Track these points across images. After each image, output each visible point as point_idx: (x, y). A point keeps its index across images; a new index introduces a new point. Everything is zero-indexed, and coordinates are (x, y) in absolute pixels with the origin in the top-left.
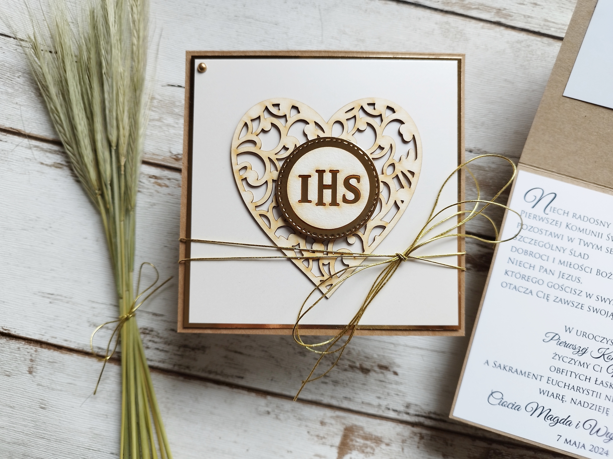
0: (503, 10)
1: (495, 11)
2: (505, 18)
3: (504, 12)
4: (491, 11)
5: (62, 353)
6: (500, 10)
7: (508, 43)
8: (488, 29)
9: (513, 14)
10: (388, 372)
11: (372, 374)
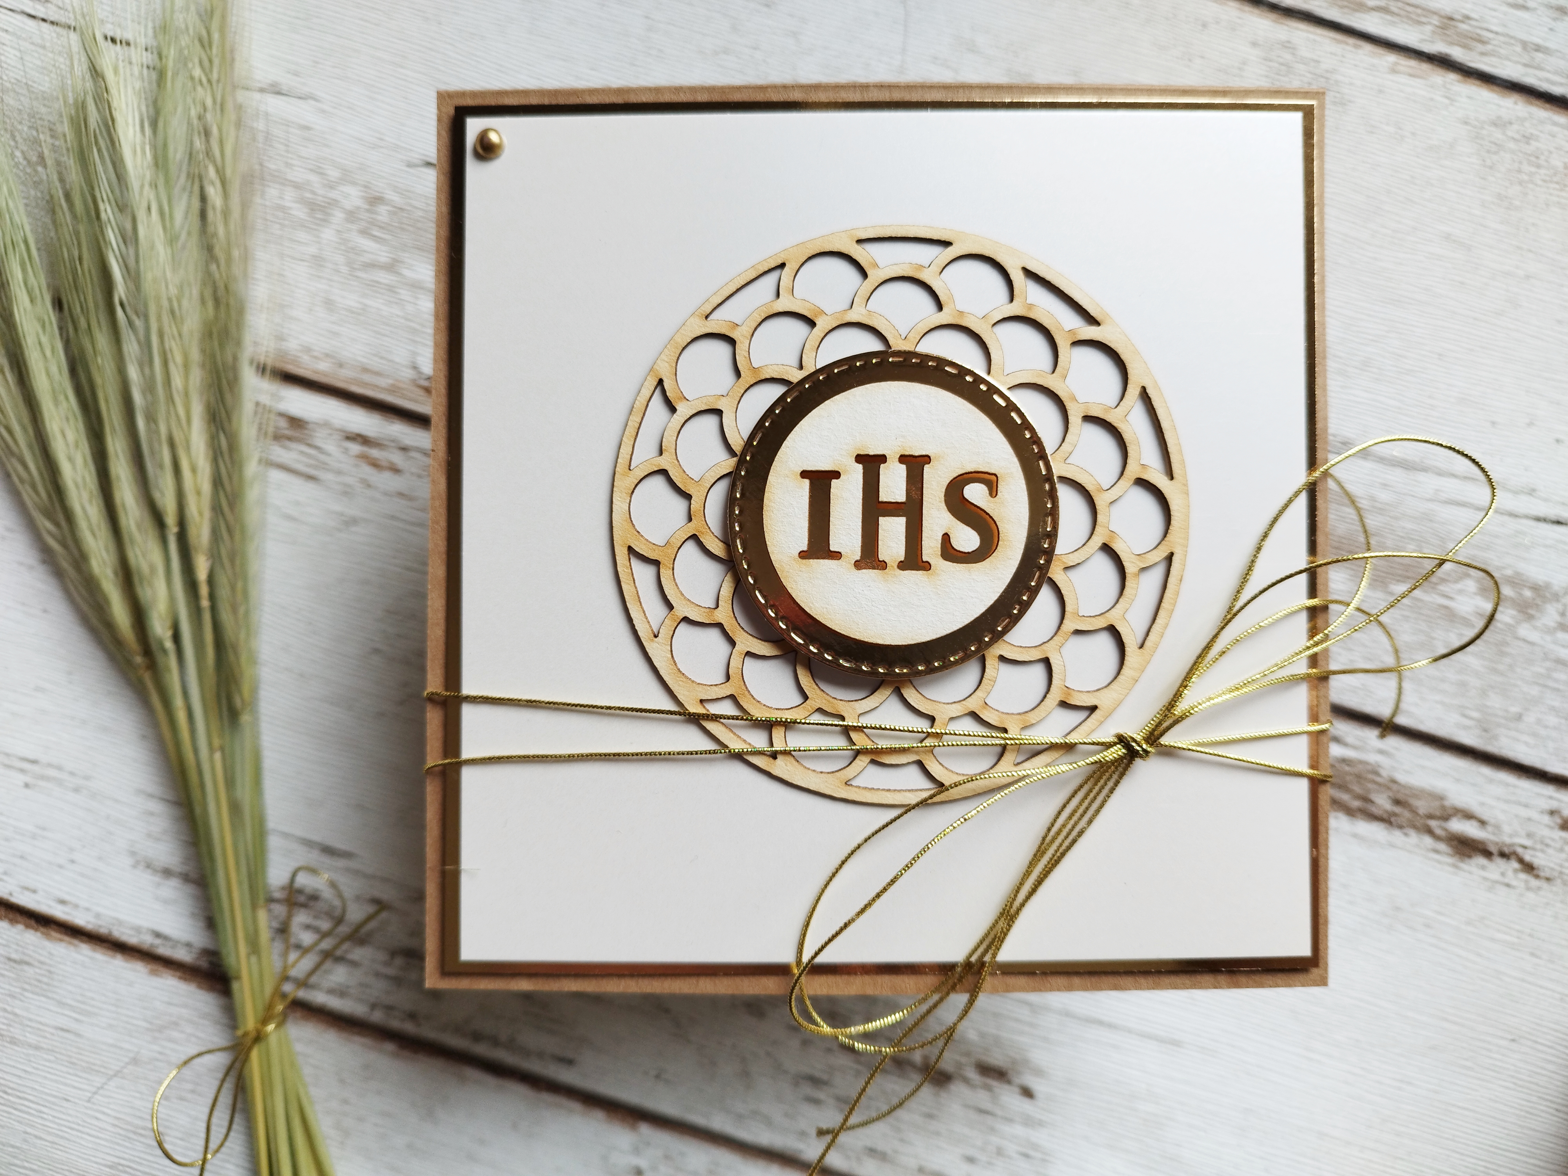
0: (1462, 22)
1: (1435, 20)
2: (1465, 46)
3: (1464, 27)
4: (1423, 19)
5: (48, 936)
6: (1451, 19)
7: (1466, 123)
8: (1411, 75)
9: (1491, 35)
10: (1006, 1086)
11: (957, 1088)
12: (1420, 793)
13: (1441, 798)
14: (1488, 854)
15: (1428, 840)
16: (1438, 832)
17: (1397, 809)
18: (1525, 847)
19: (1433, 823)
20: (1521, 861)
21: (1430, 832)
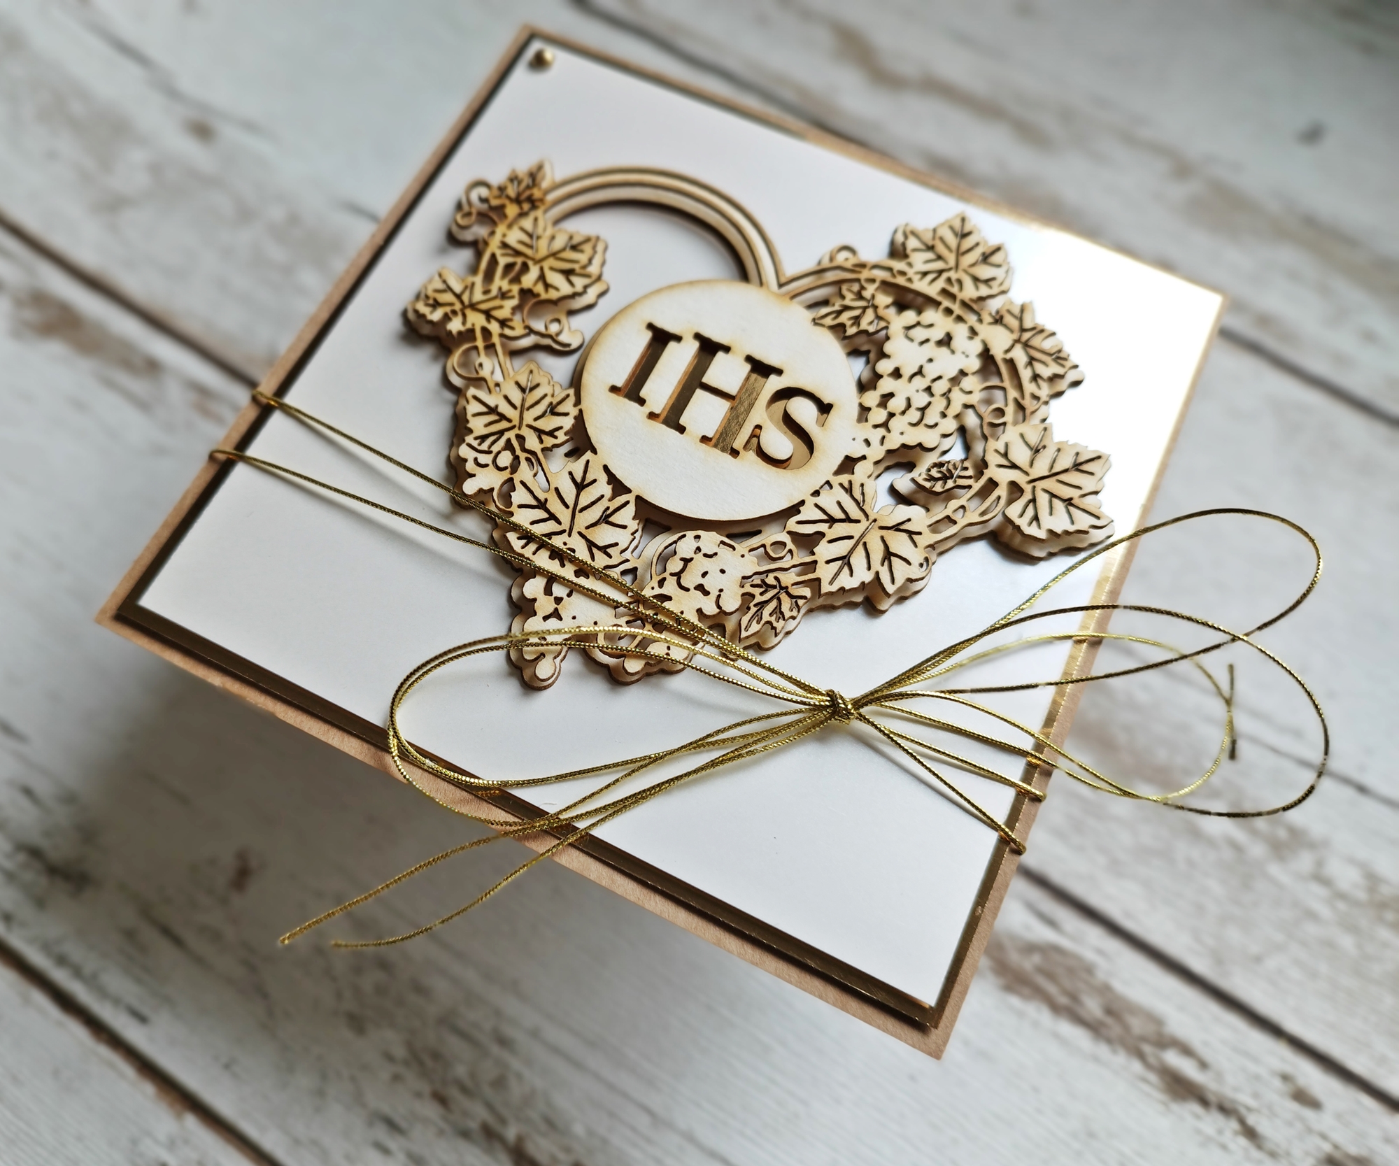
12: (1135, 1009)
13: (1157, 1021)
14: (1204, 1102)
15: (1137, 1066)
16: (1152, 1060)
17: (1109, 1021)
18: (1249, 1109)
19: (1147, 1049)
20: (1242, 1122)
21: (1141, 1056)
